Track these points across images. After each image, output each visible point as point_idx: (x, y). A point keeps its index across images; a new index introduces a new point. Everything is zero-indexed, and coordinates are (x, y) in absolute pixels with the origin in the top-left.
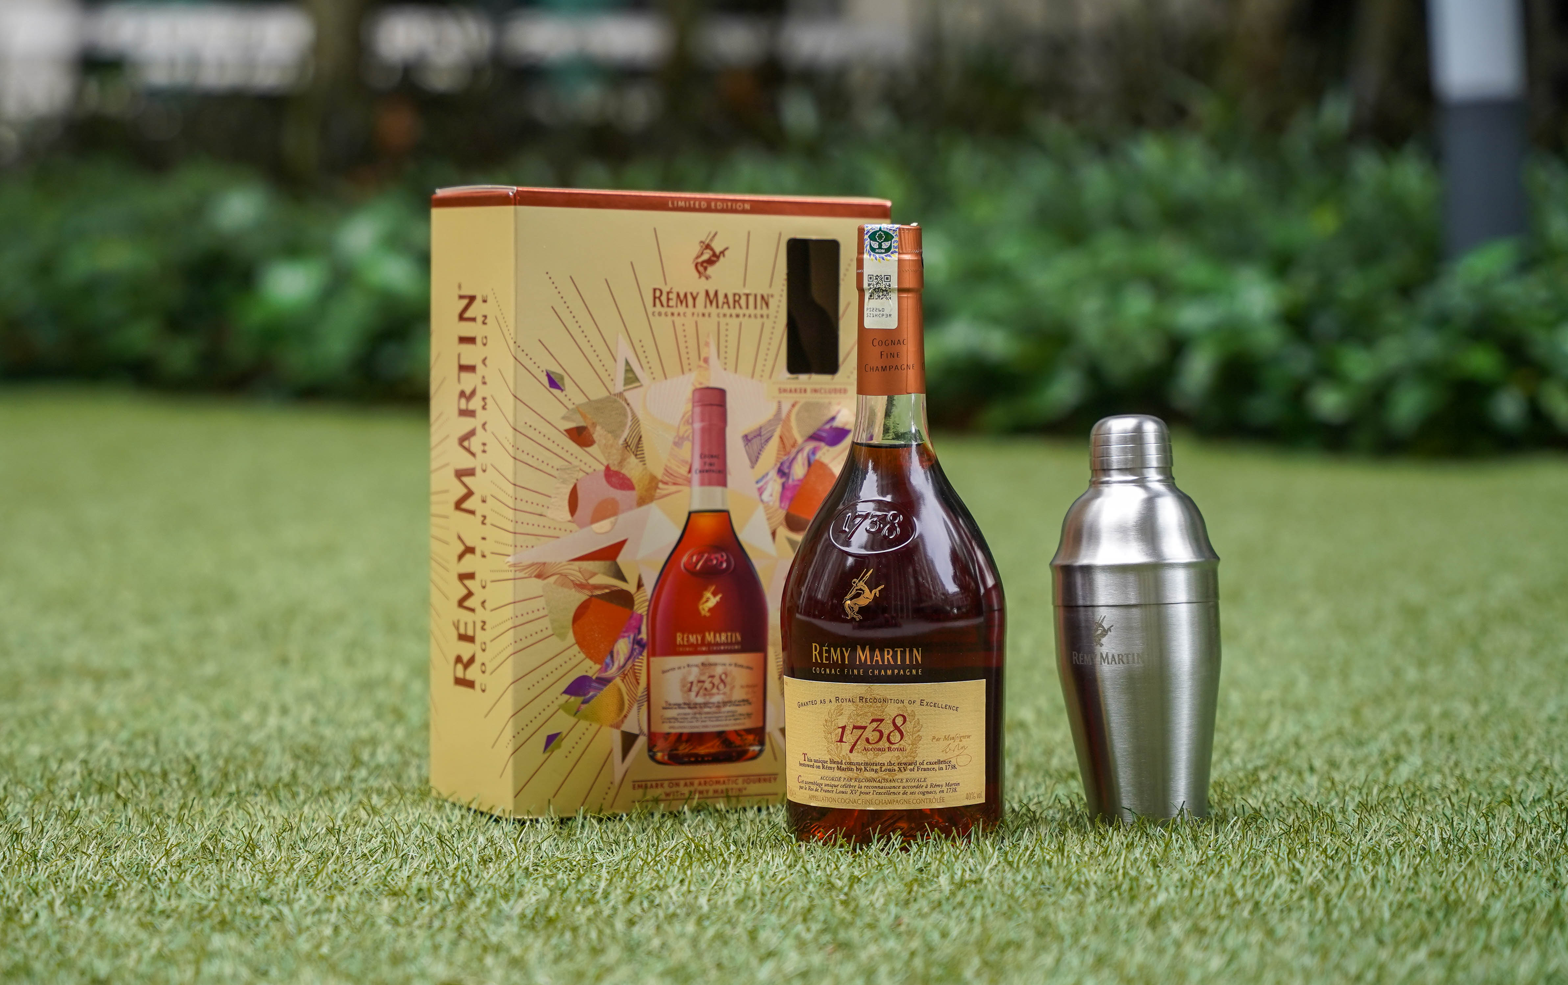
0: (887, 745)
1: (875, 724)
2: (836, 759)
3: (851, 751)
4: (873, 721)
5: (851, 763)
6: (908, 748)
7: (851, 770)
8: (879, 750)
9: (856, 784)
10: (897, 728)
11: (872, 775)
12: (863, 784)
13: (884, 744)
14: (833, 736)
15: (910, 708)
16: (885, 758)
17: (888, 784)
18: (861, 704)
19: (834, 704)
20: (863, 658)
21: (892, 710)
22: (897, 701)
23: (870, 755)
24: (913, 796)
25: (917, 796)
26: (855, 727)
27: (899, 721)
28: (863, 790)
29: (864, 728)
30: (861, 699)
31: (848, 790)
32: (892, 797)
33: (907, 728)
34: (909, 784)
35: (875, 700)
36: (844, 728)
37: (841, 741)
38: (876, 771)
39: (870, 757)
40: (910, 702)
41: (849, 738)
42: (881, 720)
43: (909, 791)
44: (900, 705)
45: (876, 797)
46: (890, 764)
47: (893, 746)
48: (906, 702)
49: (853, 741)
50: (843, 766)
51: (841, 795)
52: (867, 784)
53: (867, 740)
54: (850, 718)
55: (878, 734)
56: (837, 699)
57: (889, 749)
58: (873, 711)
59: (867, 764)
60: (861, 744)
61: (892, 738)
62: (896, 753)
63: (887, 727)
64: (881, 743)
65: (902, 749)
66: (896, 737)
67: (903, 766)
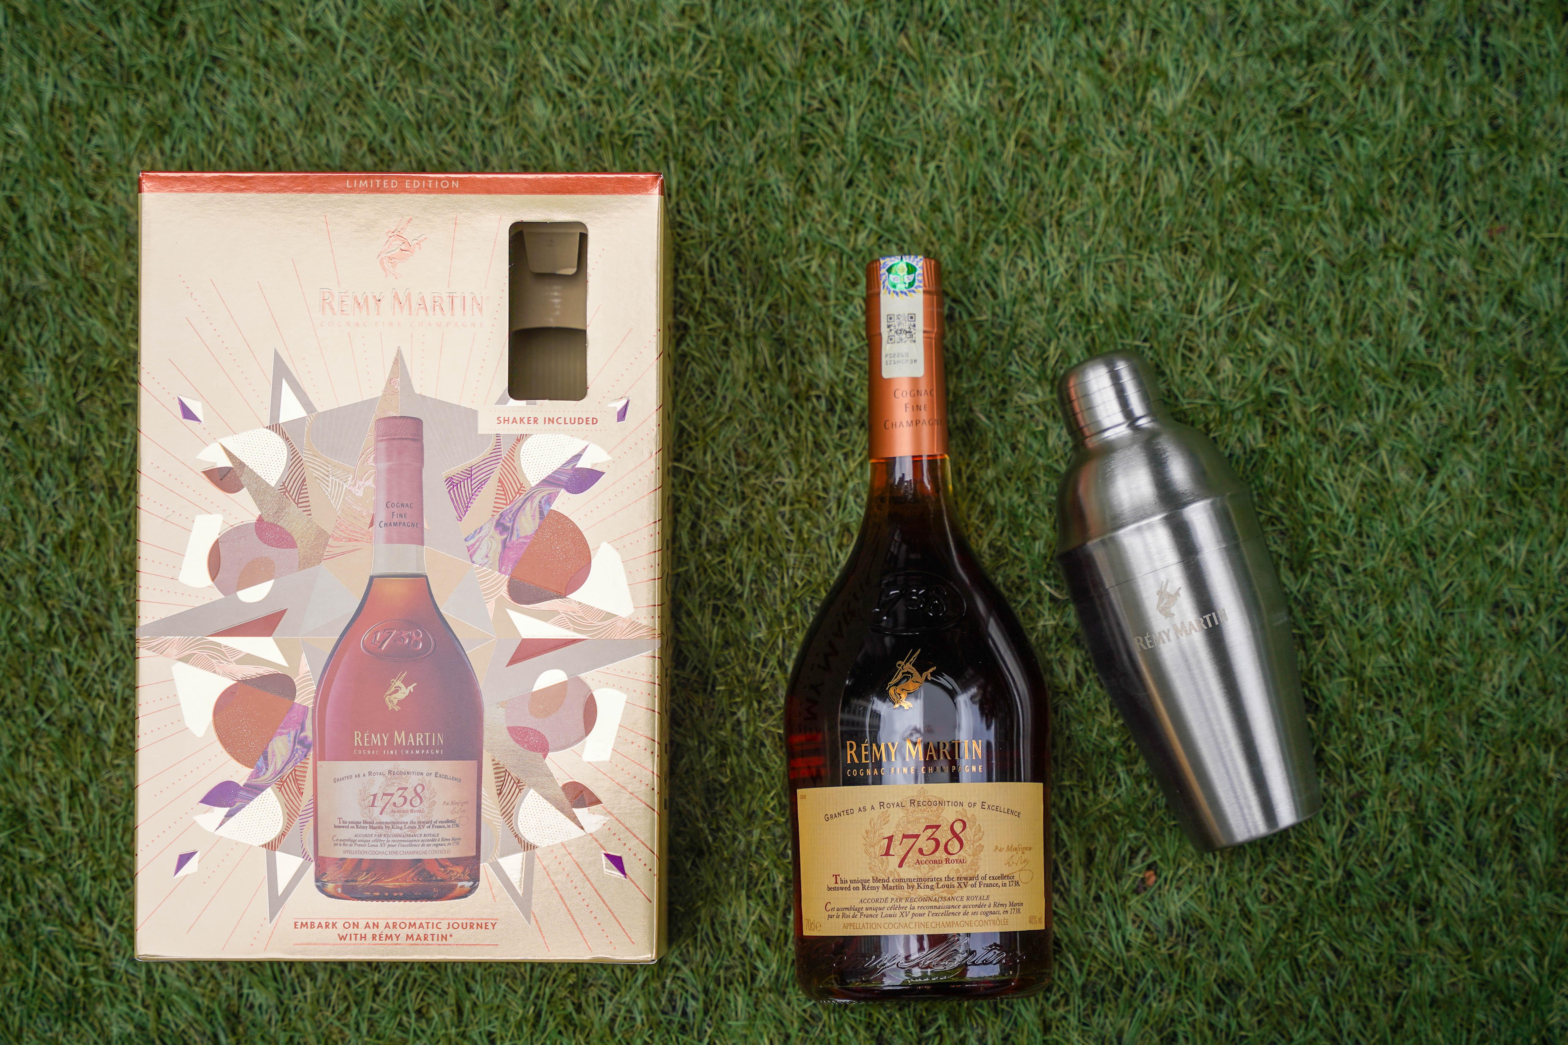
0: (945, 855)
1: (929, 832)
2: (881, 876)
3: (900, 865)
4: (928, 827)
5: (901, 880)
6: (969, 860)
7: (901, 888)
8: (935, 862)
9: (908, 904)
10: (955, 836)
11: (927, 892)
12: (916, 904)
13: (941, 854)
14: (877, 848)
15: (970, 812)
16: (943, 871)
17: (946, 903)
18: (911, 809)
19: (878, 811)
20: (914, 754)
21: (949, 815)
22: (955, 804)
23: (925, 868)
24: (975, 918)
25: (979, 917)
26: (905, 836)
27: (958, 827)
28: (916, 911)
29: (917, 836)
30: (912, 802)
31: (898, 912)
32: (951, 918)
33: (967, 836)
34: (970, 903)
35: (930, 803)
36: (890, 839)
37: (887, 854)
38: (932, 888)
39: (924, 871)
40: (969, 806)
41: (898, 850)
42: (937, 827)
43: (970, 910)
44: (959, 808)
45: (932, 919)
46: (948, 878)
47: (952, 857)
48: (965, 805)
49: (903, 854)
50: (891, 884)
51: (889, 920)
52: (921, 904)
53: (921, 851)
54: (898, 825)
55: (932, 843)
56: (882, 805)
57: (947, 861)
58: (927, 816)
59: (920, 879)
60: (914, 856)
61: (950, 848)
62: (956, 866)
63: (944, 835)
64: (937, 854)
65: (961, 862)
66: (954, 846)
67: (963, 881)
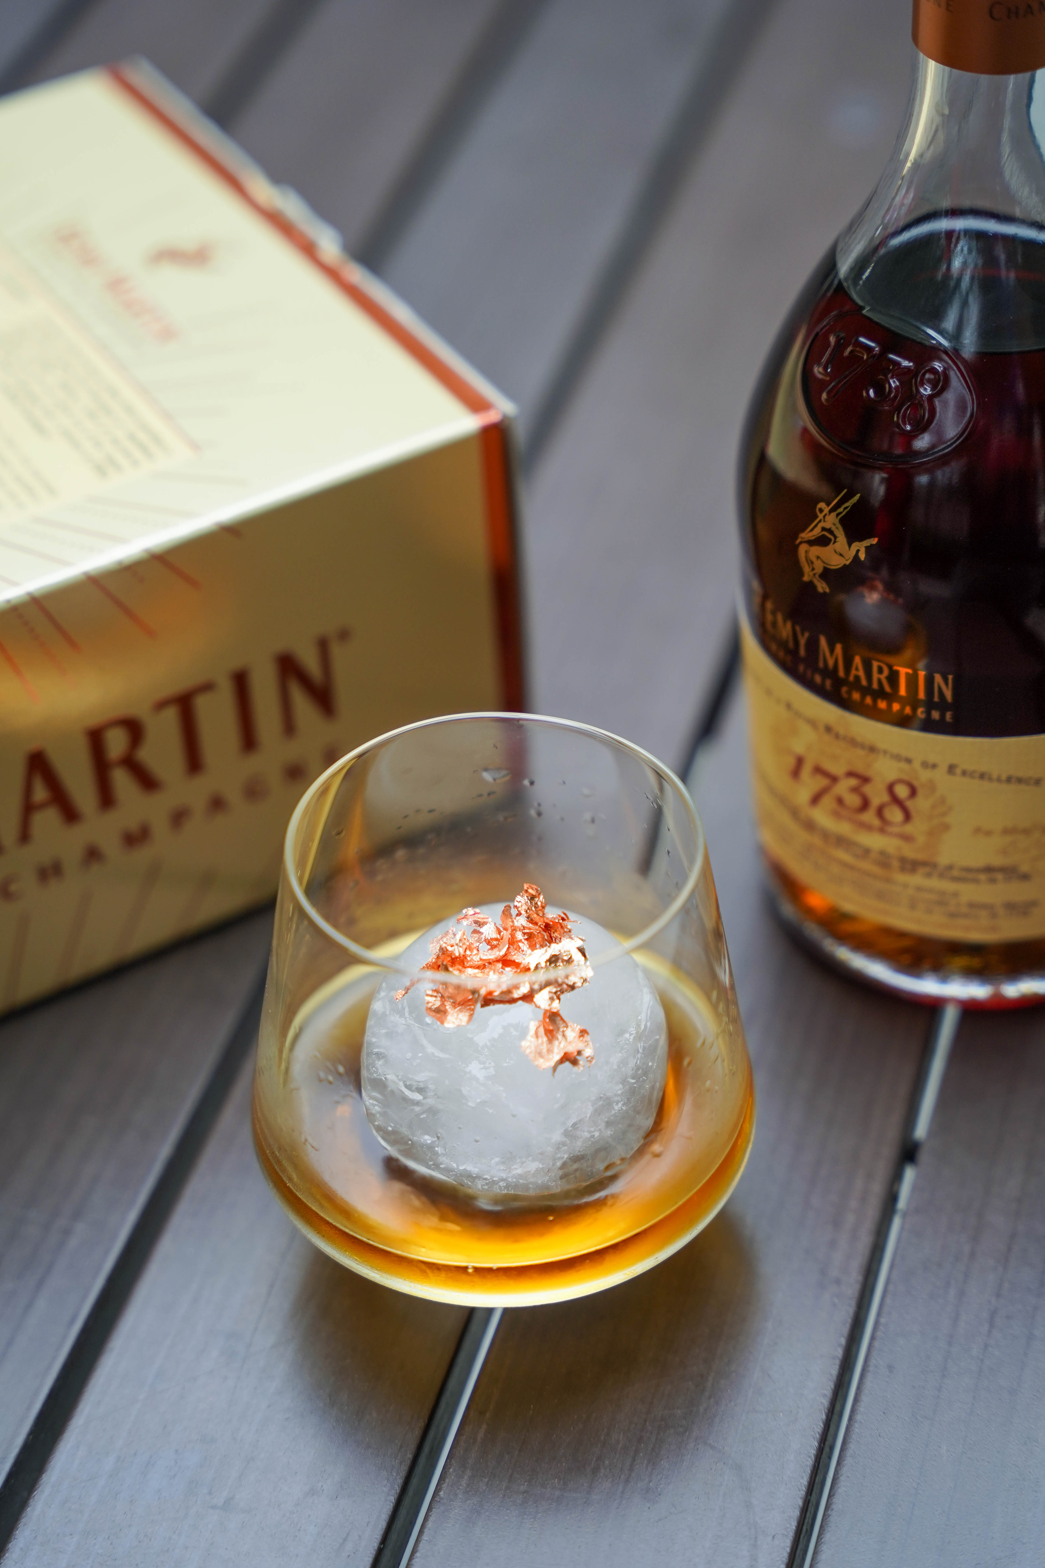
0: (876, 822)
1: (853, 782)
2: (791, 799)
5: (813, 823)
6: (921, 840)
10: (896, 800)
15: (925, 775)
16: (875, 841)
18: (827, 736)
19: (783, 712)
20: (831, 663)
22: (898, 758)
26: (819, 770)
27: (902, 791)
29: (834, 779)
30: (827, 728)
33: (921, 805)
34: (921, 894)
35: (854, 741)
40: (925, 765)
41: (810, 781)
42: (867, 779)
44: (904, 765)
46: (884, 853)
47: (889, 828)
48: (917, 765)
49: (816, 790)
54: (810, 749)
56: (789, 705)
57: (882, 829)
61: (887, 814)
62: (896, 841)
63: (877, 793)
64: (866, 814)
65: (907, 838)
66: (895, 815)
67: (910, 866)
